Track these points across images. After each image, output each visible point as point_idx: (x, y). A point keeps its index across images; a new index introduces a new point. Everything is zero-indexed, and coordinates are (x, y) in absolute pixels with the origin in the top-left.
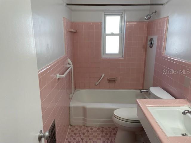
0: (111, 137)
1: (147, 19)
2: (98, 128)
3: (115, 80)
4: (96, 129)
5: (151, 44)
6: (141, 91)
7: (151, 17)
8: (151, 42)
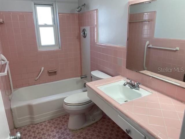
0: (63, 125)
1: (79, 11)
2: (48, 121)
3: (55, 72)
4: (46, 123)
5: (85, 34)
6: (81, 77)
7: (81, 9)
8: (85, 33)
